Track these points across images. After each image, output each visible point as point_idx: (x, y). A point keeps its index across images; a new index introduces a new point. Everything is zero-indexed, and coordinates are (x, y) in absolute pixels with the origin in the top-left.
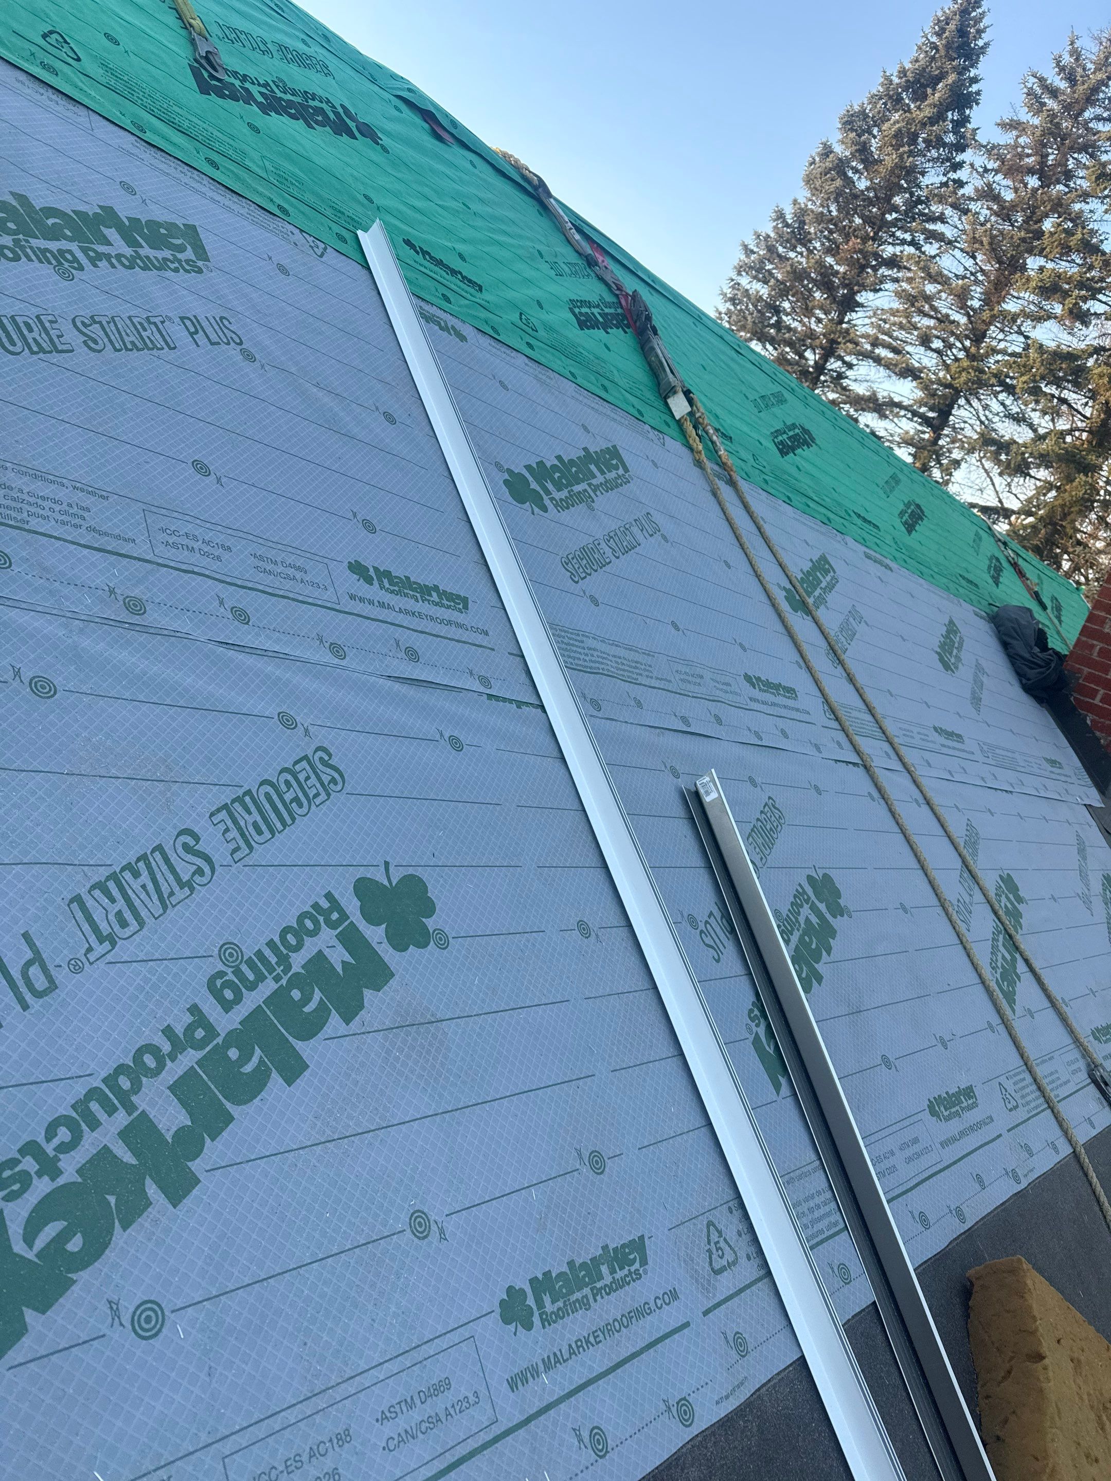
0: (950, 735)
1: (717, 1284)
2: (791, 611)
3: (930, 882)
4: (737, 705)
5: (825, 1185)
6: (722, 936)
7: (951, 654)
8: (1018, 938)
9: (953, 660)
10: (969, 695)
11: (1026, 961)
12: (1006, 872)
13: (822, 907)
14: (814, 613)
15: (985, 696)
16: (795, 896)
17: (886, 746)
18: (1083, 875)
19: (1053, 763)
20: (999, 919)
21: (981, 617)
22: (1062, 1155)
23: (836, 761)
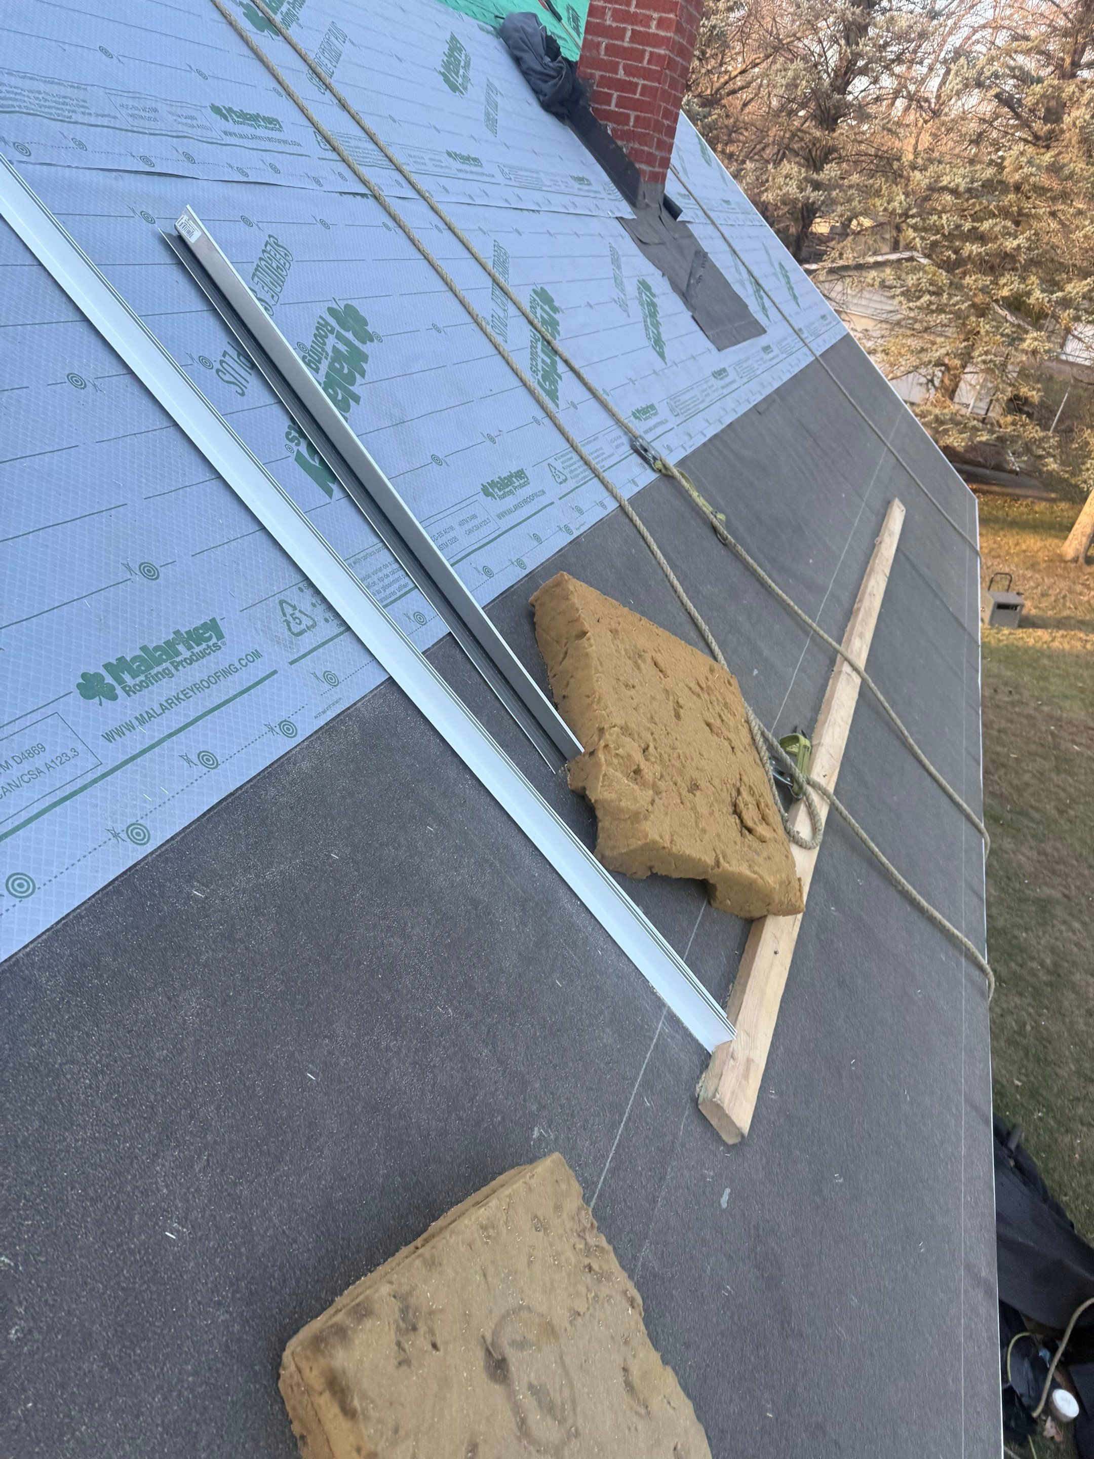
0: (466, 159)
1: (300, 643)
2: (255, 30)
3: (461, 302)
4: (210, 140)
5: (391, 559)
6: (243, 373)
7: (457, 74)
8: (556, 343)
9: (460, 80)
10: (482, 117)
11: (566, 362)
12: (539, 286)
13: (349, 335)
14: (284, 31)
15: (500, 116)
16: (317, 328)
17: (396, 175)
18: (619, 283)
19: (581, 180)
20: (536, 329)
21: (488, 32)
22: (610, 509)
23: (341, 193)
